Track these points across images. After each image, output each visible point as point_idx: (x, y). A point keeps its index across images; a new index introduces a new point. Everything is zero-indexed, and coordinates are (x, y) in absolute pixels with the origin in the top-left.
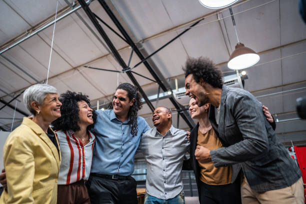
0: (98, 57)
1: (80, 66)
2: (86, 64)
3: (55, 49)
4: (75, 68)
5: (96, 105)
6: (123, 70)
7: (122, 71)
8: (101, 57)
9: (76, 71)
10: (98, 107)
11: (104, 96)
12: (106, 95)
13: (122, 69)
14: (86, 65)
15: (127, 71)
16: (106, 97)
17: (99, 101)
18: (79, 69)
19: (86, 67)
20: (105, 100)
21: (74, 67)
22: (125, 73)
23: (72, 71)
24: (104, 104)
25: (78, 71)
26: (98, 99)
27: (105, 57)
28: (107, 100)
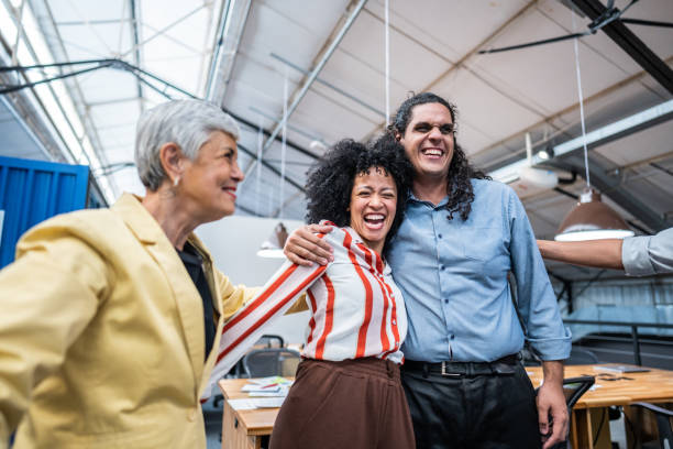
0: (512, 15)
1: (468, 56)
2: (483, 43)
3: (394, 24)
4: (457, 65)
5: (525, 146)
6: (591, 26)
7: (588, 30)
8: (521, 13)
9: (462, 69)
10: (529, 151)
11: (541, 119)
12: (548, 115)
13: (589, 21)
14: (482, 49)
15: (605, 23)
16: (548, 120)
17: (531, 133)
18: (467, 63)
19: (482, 52)
20: (546, 129)
21: (455, 60)
22: (600, 32)
23: (453, 74)
24: (545, 139)
25: (466, 68)
26: (525, 131)
27: (532, 8)
28: (551, 129)
